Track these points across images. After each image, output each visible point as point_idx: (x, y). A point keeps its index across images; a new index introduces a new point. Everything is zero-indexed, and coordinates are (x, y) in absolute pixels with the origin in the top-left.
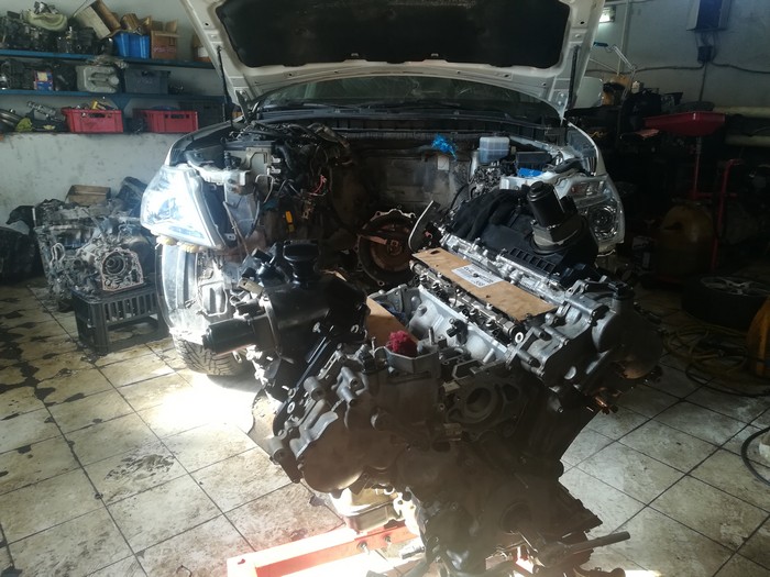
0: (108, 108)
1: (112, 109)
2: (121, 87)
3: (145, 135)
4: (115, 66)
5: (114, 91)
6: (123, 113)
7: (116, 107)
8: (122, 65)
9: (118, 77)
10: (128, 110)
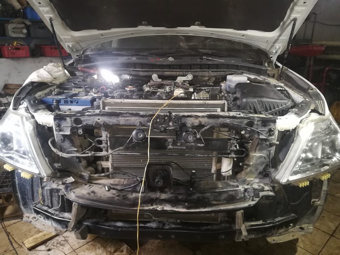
0: (21, 45)
1: (24, 45)
2: (29, 34)
3: (41, 58)
4: (24, 24)
5: (24, 36)
6: (29, 47)
7: (26, 44)
8: (28, 23)
9: (26, 29)
10: (32, 45)
